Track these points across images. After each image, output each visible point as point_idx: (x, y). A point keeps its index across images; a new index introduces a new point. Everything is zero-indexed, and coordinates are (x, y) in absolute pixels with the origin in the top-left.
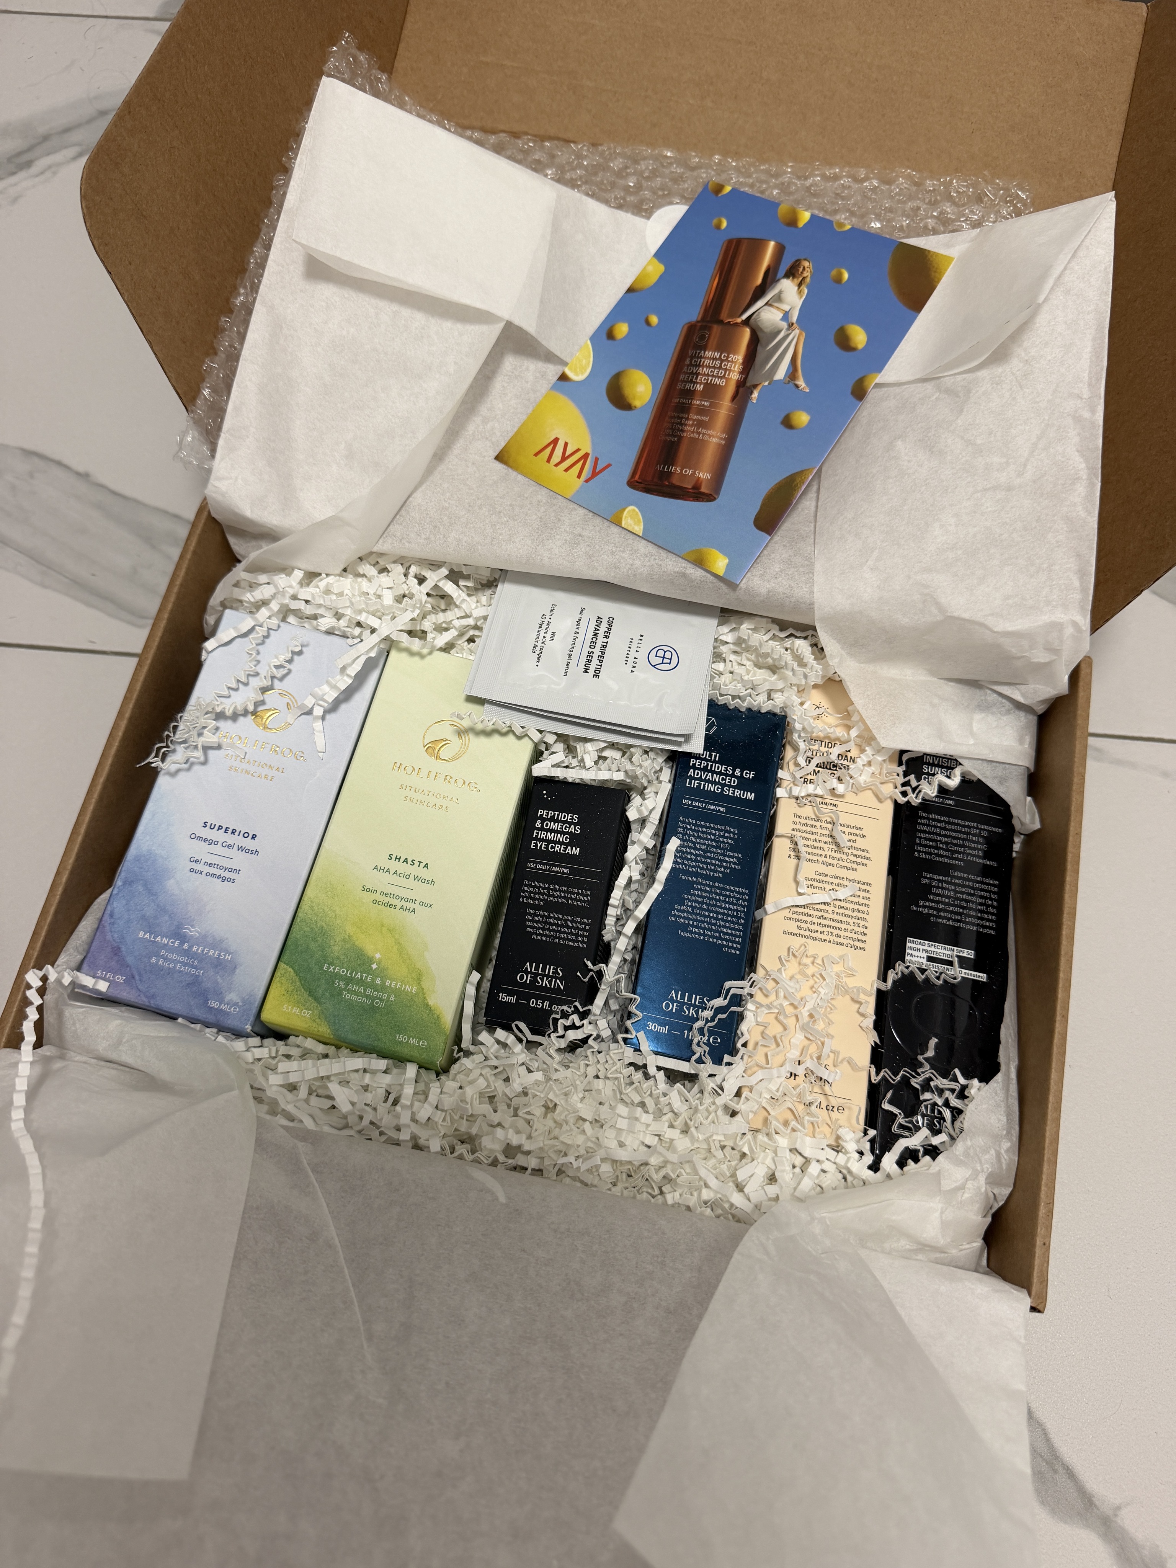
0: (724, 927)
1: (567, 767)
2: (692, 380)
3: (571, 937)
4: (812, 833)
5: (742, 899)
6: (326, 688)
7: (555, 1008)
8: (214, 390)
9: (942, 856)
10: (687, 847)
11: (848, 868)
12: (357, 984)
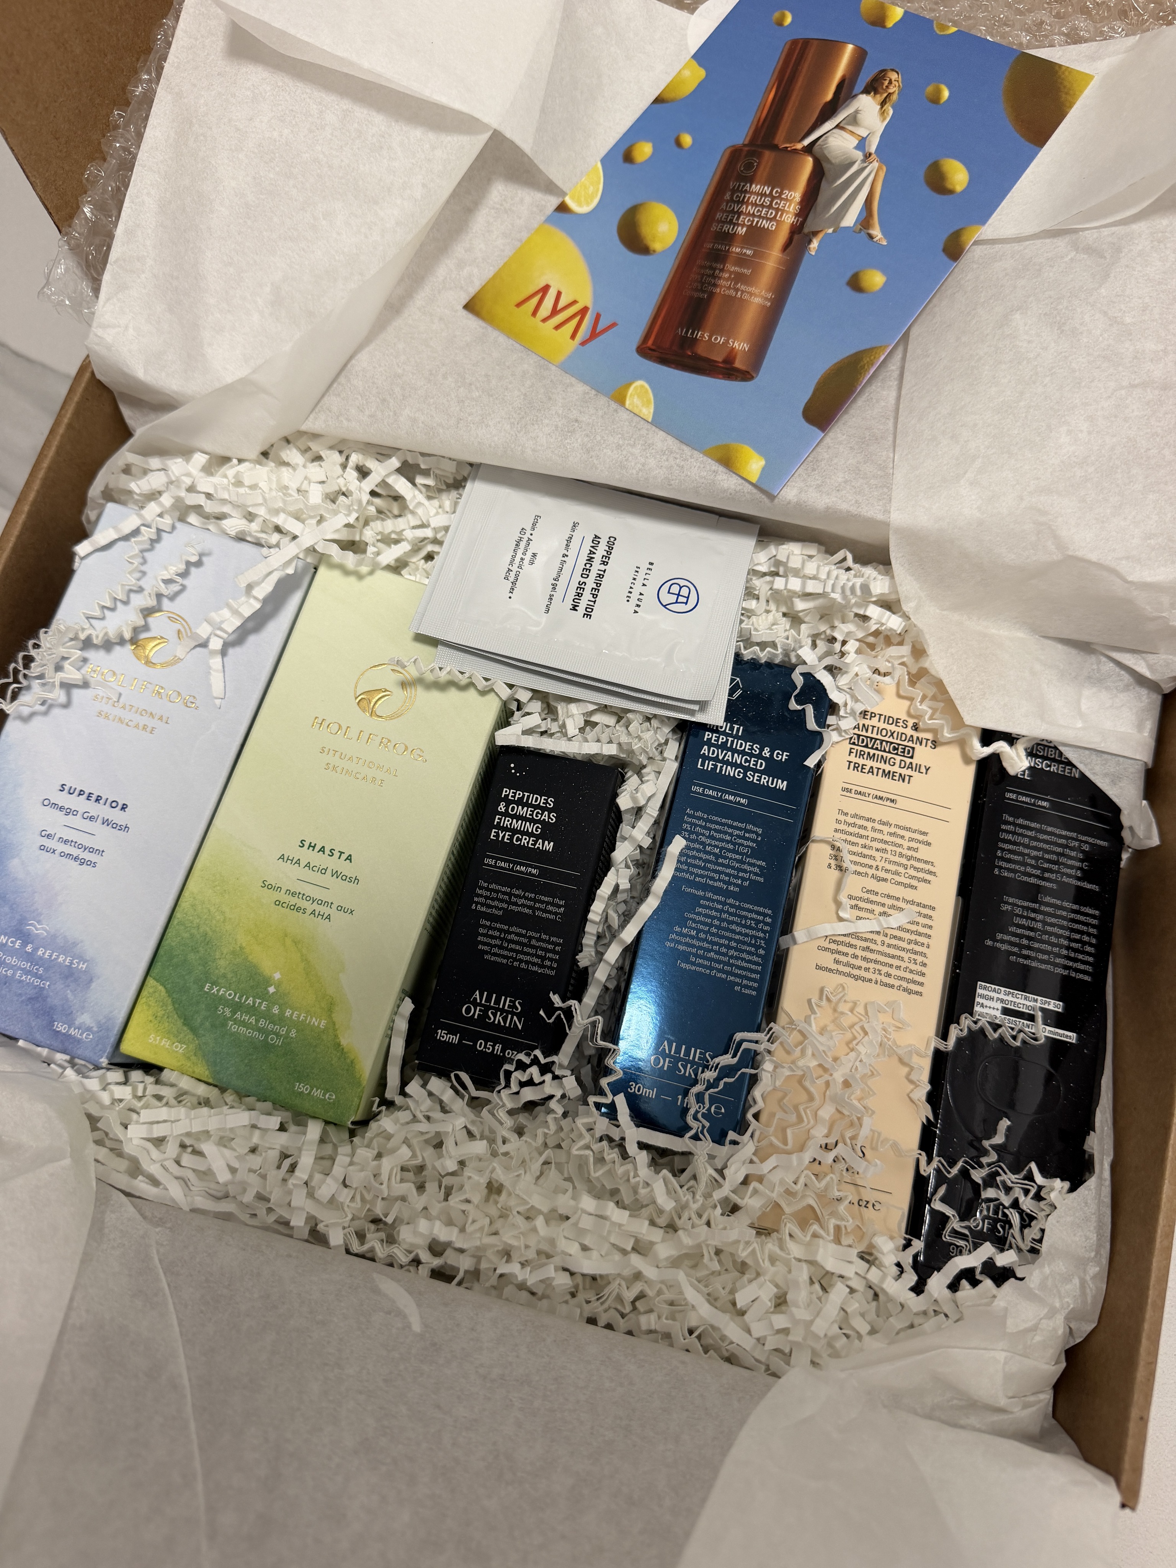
0: (737, 958)
1: (543, 733)
2: (731, 220)
3: (535, 960)
4: (861, 837)
5: (763, 922)
6: (226, 613)
7: (509, 1053)
8: (100, 207)
9: (1030, 875)
10: (693, 849)
11: (906, 886)
12: (247, 1013)
